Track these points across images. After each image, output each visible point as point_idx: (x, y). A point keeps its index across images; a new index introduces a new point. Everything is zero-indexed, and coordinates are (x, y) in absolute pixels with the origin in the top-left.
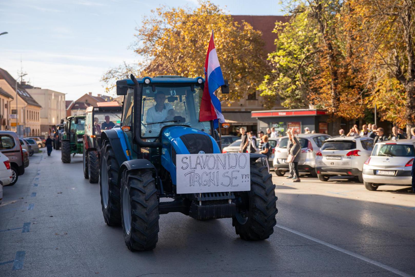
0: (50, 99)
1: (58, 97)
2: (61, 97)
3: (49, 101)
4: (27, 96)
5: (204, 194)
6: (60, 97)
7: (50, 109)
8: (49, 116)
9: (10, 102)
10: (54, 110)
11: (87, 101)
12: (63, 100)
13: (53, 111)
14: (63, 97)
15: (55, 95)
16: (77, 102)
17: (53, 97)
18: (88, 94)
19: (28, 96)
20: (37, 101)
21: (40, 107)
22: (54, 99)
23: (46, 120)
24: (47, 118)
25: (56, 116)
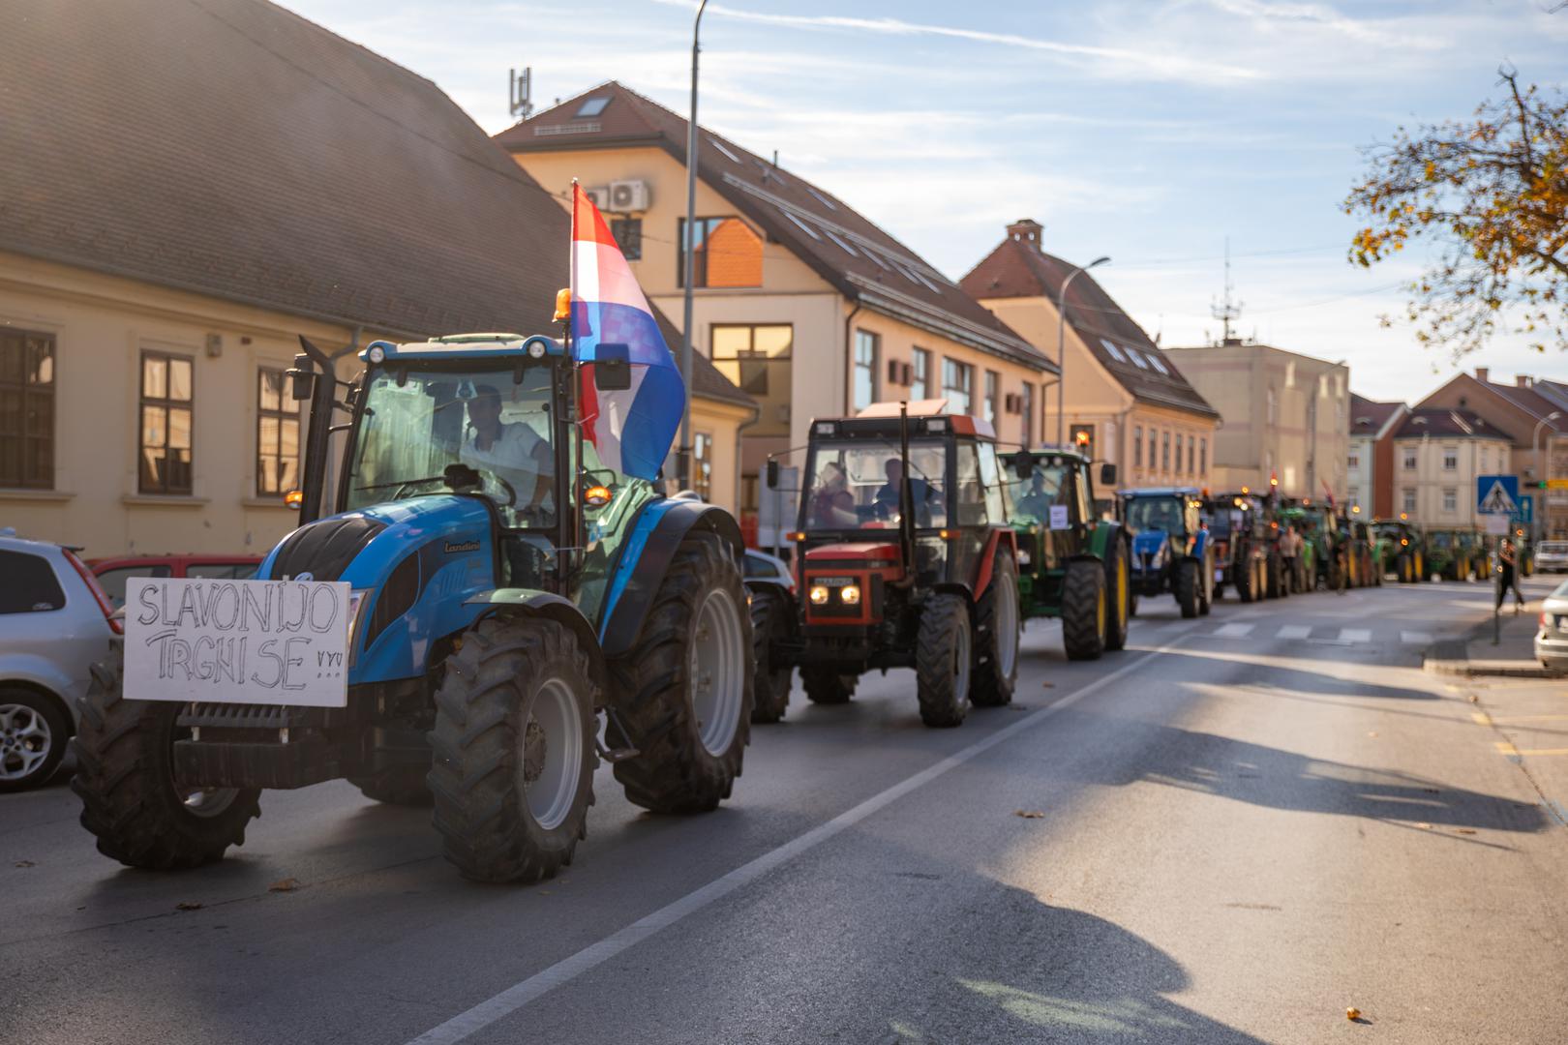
0: (1275, 387)
1: (1317, 381)
2: (1332, 383)
3: (1270, 398)
4: (1152, 370)
5: (203, 706)
6: (1324, 381)
7: (1275, 428)
8: (1268, 459)
9: (1044, 388)
10: (1292, 432)
11: (1463, 402)
12: (1340, 392)
13: (1284, 439)
14: (1339, 380)
15: (1298, 374)
16: (1420, 410)
17: (1290, 381)
18: (1473, 374)
19: (1161, 368)
20: (1202, 391)
21: (1214, 416)
22: (1297, 387)
23: (1255, 473)
24: (1257, 467)
25: (1301, 461)
